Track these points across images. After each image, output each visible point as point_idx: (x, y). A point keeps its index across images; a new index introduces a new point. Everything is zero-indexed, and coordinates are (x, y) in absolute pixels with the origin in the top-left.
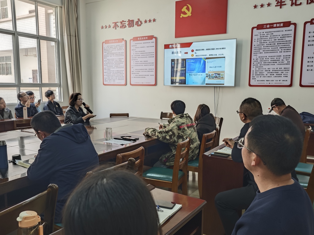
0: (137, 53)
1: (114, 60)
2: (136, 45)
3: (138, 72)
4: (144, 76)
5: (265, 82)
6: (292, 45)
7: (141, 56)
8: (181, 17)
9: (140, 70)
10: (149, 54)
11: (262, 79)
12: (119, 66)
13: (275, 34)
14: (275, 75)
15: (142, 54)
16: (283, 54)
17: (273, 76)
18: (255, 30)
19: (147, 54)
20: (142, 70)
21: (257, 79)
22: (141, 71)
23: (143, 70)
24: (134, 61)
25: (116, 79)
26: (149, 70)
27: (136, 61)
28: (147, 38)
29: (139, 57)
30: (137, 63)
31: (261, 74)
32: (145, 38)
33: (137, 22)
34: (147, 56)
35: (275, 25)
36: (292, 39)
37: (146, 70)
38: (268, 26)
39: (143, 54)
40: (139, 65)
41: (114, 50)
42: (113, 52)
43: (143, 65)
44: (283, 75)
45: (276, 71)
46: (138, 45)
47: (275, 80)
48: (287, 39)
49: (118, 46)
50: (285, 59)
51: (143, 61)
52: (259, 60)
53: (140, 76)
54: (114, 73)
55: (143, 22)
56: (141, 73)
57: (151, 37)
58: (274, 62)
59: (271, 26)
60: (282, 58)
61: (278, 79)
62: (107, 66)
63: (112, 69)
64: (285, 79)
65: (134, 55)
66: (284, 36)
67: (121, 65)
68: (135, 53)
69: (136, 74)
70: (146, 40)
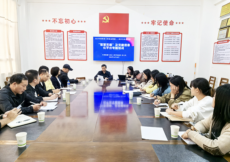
0: (73, 40)
1: (55, 43)
2: (72, 35)
4: (79, 55)
5: (147, 59)
6: (158, 43)
8: (103, 22)
10: (82, 41)
11: (146, 58)
12: (59, 47)
13: (151, 37)
14: (152, 56)
16: (155, 46)
17: (151, 56)
18: (142, 34)
19: (80, 41)
21: (144, 58)
22: (76, 51)
24: (71, 45)
25: (56, 56)
26: (82, 51)
28: (80, 32)
29: (74, 42)
31: (146, 55)
33: (72, 21)
34: (80, 43)
35: (151, 33)
36: (158, 40)
37: (79, 51)
38: (148, 33)
39: (77, 41)
40: (75, 47)
41: (54, 37)
42: (53, 38)
43: (78, 48)
44: (155, 56)
45: (152, 54)
46: (73, 36)
47: (151, 58)
48: (156, 40)
49: (57, 35)
50: (156, 49)
52: (144, 49)
53: (75, 55)
54: (55, 52)
55: (77, 22)
56: (76, 53)
57: (82, 32)
58: (151, 50)
59: (150, 33)
60: (154, 48)
61: (153, 58)
62: (48, 47)
63: (52, 49)
64: (156, 58)
66: (155, 38)
67: (60, 47)
68: (71, 40)
69: (73, 53)
70: (79, 33)
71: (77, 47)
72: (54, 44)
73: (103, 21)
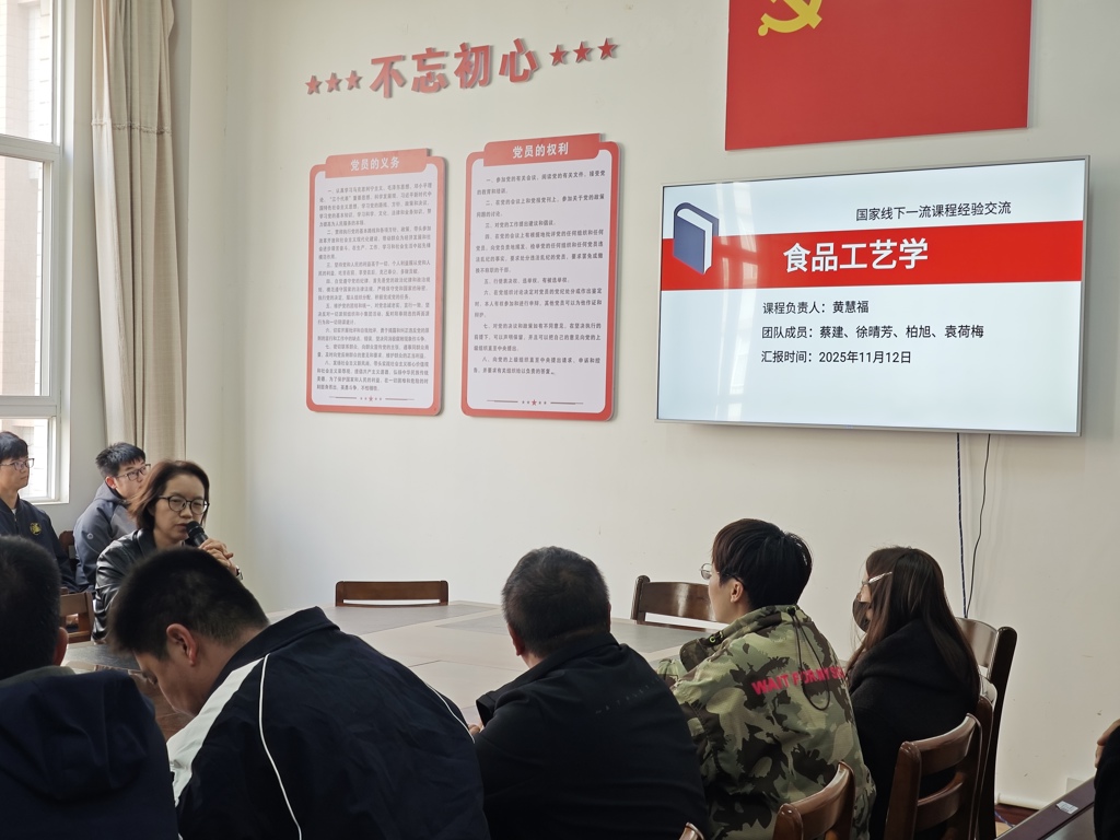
0: (505, 230)
1: (377, 269)
2: (501, 185)
3: (508, 343)
4: (545, 365)
7: (528, 252)
8: (762, 31)
9: (518, 331)
10: (577, 239)
12: (402, 302)
15: (536, 241)
19: (562, 240)
20: (534, 331)
22: (526, 332)
23: (538, 331)
24: (491, 276)
25: (382, 377)
26: (575, 332)
27: (502, 275)
28: (563, 148)
29: (516, 253)
30: (504, 287)
32: (551, 149)
33: (510, 61)
34: (560, 251)
37: (554, 331)
39: (541, 240)
40: (519, 298)
41: (376, 210)
42: (369, 223)
43: (542, 298)
46: (515, 190)
49: (398, 192)
51: (540, 280)
53: (519, 365)
54: (374, 342)
55: (546, 59)
56: (525, 348)
57: (586, 146)
62: (332, 303)
63: (360, 322)
65: (488, 244)
67: (415, 297)
68: (493, 231)
69: (499, 353)
70: (558, 158)
71: (534, 298)
72: (371, 278)
73: (769, 24)
